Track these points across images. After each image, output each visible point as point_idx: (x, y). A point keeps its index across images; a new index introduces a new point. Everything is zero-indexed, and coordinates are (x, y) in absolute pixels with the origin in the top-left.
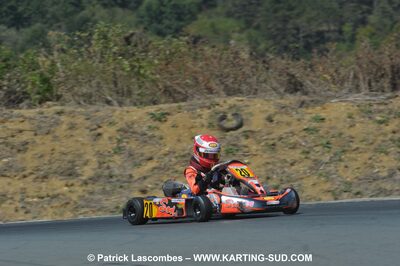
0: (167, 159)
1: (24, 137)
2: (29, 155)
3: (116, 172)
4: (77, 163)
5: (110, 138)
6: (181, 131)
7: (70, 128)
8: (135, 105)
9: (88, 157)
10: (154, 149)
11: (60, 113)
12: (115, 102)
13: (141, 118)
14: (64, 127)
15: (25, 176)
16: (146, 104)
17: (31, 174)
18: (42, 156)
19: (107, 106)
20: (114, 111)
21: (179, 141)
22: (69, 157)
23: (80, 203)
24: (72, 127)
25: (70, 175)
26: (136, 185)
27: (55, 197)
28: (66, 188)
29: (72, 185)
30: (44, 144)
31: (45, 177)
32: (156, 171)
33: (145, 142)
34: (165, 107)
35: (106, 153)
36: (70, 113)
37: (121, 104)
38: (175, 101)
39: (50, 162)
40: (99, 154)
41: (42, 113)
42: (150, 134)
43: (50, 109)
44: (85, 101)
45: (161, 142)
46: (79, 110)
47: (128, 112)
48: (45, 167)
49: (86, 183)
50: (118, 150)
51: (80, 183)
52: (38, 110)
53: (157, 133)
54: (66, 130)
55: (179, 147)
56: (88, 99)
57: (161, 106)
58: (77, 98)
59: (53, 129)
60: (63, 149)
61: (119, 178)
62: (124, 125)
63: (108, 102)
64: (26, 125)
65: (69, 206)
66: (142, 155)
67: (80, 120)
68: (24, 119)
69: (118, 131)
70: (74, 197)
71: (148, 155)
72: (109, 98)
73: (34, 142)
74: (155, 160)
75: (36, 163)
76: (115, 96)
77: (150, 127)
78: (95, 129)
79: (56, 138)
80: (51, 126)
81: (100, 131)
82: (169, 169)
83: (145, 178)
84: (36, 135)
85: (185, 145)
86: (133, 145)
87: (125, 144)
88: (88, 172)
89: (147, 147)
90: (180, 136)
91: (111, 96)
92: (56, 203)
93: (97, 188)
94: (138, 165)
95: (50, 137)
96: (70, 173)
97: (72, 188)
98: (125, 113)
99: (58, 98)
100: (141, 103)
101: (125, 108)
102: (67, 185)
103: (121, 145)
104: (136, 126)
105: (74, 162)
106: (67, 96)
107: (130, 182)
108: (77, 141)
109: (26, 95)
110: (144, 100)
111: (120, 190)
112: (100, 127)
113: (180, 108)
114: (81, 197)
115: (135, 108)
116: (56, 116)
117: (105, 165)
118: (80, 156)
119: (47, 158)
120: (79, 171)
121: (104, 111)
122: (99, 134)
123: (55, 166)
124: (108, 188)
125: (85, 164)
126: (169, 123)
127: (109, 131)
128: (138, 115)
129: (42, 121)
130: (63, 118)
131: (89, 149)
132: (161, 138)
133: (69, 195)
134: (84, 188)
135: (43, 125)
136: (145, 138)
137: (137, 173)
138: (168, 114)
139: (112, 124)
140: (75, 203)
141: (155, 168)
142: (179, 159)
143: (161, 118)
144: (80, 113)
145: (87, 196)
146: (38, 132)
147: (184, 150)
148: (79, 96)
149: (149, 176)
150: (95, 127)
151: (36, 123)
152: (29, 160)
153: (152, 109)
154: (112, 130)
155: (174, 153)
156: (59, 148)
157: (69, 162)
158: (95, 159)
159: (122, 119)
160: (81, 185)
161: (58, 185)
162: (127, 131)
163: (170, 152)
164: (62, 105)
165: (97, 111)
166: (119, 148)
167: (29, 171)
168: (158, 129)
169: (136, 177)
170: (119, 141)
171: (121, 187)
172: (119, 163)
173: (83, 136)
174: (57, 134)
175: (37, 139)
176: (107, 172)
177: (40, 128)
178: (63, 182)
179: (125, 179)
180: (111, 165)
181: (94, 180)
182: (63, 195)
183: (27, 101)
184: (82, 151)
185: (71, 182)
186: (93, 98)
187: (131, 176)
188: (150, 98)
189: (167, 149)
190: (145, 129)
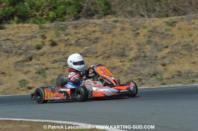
0: (176, 47)
1: (97, 35)
2: (99, 45)
3: (148, 54)
4: (126, 49)
5: (144, 36)
6: (184, 32)
7: (122, 30)
8: (157, 17)
9: (132, 46)
10: (168, 42)
11: (116, 22)
12: (146, 16)
13: (161, 24)
14: (118, 29)
15: (97, 57)
16: (163, 17)
17: (101, 55)
18: (106, 46)
19: (142, 18)
20: (146, 20)
21: (183, 37)
22: (122, 46)
23: (129, 71)
24: (123, 29)
25: (122, 56)
26: (159, 61)
27: (114, 68)
28: (120, 63)
29: (124, 61)
30: (107, 39)
31: (108, 57)
32: (170, 54)
33: (164, 37)
34: (174, 18)
35: (142, 44)
36: (122, 21)
37: (149, 16)
38: (179, 15)
39: (111, 49)
40: (138, 44)
41: (106, 22)
42: (166, 33)
43: (110, 19)
44: (129, 15)
45: (173, 37)
46: (126, 20)
47: (153, 21)
48: (109, 51)
49: (131, 60)
50: (149, 42)
51: (128, 60)
52: (103, 20)
53: (170, 33)
54: (120, 31)
55: (182, 40)
56: (131, 14)
57: (172, 18)
58: (125, 13)
59: (112, 30)
60: (118, 41)
61: (150, 57)
62: (152, 29)
63: (142, 16)
64: (97, 28)
65: (122, 73)
66: (162, 45)
67: (127, 25)
68: (96, 25)
69: (149, 31)
70: (125, 68)
71: (165, 45)
72: (143, 13)
73: (102, 38)
74: (170, 47)
75: (103, 49)
76: (146, 12)
77: (166, 29)
78: (135, 31)
79: (114, 36)
80: (111, 29)
81: (138, 31)
82: (177, 53)
83: (164, 58)
84: (103, 34)
85: (186, 39)
86: (156, 39)
87: (152, 39)
88: (132, 54)
89: (165, 41)
90: (183, 34)
91: (144, 12)
92: (115, 71)
93: (138, 63)
94: (160, 50)
95: (111, 35)
96: (123, 55)
97: (124, 63)
98: (152, 22)
99: (114, 13)
100: (160, 16)
101: (152, 19)
102: (121, 62)
103: (150, 39)
104: (158, 29)
105: (124, 48)
106: (120, 13)
107: (156, 60)
108: (126, 37)
109: (97, 12)
111: (150, 64)
112: (138, 29)
113: (182, 19)
114: (129, 68)
115: (157, 19)
116: (114, 23)
117: (142, 50)
118: (127, 45)
119: (109, 47)
120: (127, 54)
121: (140, 20)
122: (138, 33)
123: (114, 51)
124: (144, 63)
125: (131, 50)
126: (176, 27)
127: (143, 32)
128: (159, 23)
129: (106, 26)
130: (117, 24)
131: (132, 41)
132: (173, 36)
133: (122, 67)
134: (130, 63)
135: (106, 28)
136: (163, 36)
137: (160, 55)
138: (176, 22)
139: (145, 27)
140: (126, 71)
141: (169, 52)
142: (183, 47)
143: (172, 24)
144: (127, 22)
145: (132, 67)
146: (104, 32)
147: (185, 42)
149: (166, 57)
150: (135, 29)
151: (103, 27)
152: (99, 47)
153: (167, 19)
154: (145, 31)
155: (180, 43)
156: (116, 41)
157: (122, 49)
158: (136, 47)
159: (150, 25)
160: (129, 62)
161: (116, 61)
162: (154, 31)
163: (177, 43)
164: (117, 17)
165: (136, 21)
166: (149, 41)
167: (100, 54)
168: (170, 30)
169: (159, 57)
170: (149, 37)
171: (151, 63)
172: (149, 49)
173: (129, 34)
174: (115, 33)
175: (104, 36)
176: (143, 54)
177: (105, 30)
178: (119, 60)
179: (153, 58)
180: (145, 50)
181: (136, 58)
182: (119, 67)
183: (97, 15)
184: (128, 43)
185: (123, 60)
186: (134, 13)
187: (156, 57)
188: (165, 13)
189: (176, 42)
190: (163, 30)
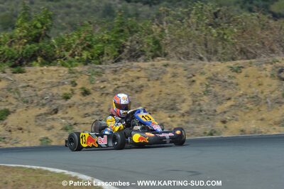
0: (241, 99)
1: (141, 82)
2: (144, 94)
3: (205, 108)
4: (177, 101)
5: (201, 84)
6: (251, 80)
7: (173, 76)
8: (220, 60)
9: (185, 97)
10: (231, 92)
11: (166, 66)
12: (205, 58)
13: (223, 70)
14: (169, 75)
16: (228, 60)
18: (152, 96)
19: (200, 62)
20: (204, 64)
21: (250, 86)
22: (172, 97)
24: (174, 75)
25: (172, 109)
26: (219, 117)
28: (169, 119)
29: (173, 116)
30: (154, 87)
31: (155, 110)
32: (233, 107)
33: (226, 87)
34: (240, 62)
35: (198, 94)
36: (174, 65)
37: (209, 60)
38: (248, 59)
39: (158, 100)
40: (193, 95)
41: (153, 65)
42: (230, 81)
43: (160, 62)
44: (184, 58)
45: (237, 87)
46: (180, 63)
47: (214, 65)
48: (156, 103)
49: (183, 115)
50: (207, 93)
51: (179, 115)
52: (150, 63)
53: (234, 81)
54: (170, 78)
55: (249, 91)
56: (187, 55)
57: (238, 62)
58: (178, 55)
59: (161, 77)
60: (167, 91)
61: (207, 112)
62: (211, 75)
63: (201, 59)
64: (142, 74)
66: (223, 96)
67: (180, 70)
68: (141, 69)
69: (207, 78)
70: (175, 125)
71: (227, 96)
72: (202, 56)
73: (147, 86)
74: (233, 100)
75: (148, 100)
76: (206, 54)
77: (229, 76)
78: (191, 77)
79: (163, 83)
80: (160, 74)
81: (194, 78)
82: (242, 107)
83: (225, 112)
84: (149, 80)
85: (254, 89)
86: (217, 89)
87: (211, 88)
88: (185, 107)
89: (227, 91)
90: (251, 83)
91: (203, 54)
93: (191, 118)
94: (220, 103)
95: (159, 82)
96: (172, 108)
97: (173, 119)
98: (212, 66)
99: (166, 55)
100: (224, 60)
101: (213, 63)
102: (170, 117)
103: (208, 89)
104: (219, 75)
105: (175, 100)
106: (172, 54)
107: (214, 115)
108: (178, 85)
109: (143, 53)
110: (226, 57)
111: (207, 120)
112: (194, 76)
113: (251, 63)
114: (180, 125)
115: (219, 63)
116: (163, 68)
117: (197, 103)
118: (179, 96)
119: (156, 97)
120: (179, 107)
121: (197, 64)
122: (194, 81)
123: (162, 103)
124: (199, 119)
125: (183, 102)
126: (243, 74)
127: (200, 79)
128: (221, 68)
129: (154, 71)
130: (168, 69)
131: (186, 91)
132: (237, 85)
133: (171, 123)
134: (182, 119)
135: (154, 73)
136: (226, 84)
137: (219, 109)
138: (242, 67)
139: (202, 74)
141: (232, 105)
142: (250, 99)
143: (238, 70)
144: (180, 66)
145: (184, 124)
146: (151, 79)
147: (253, 93)
148: (180, 54)
149: (228, 111)
150: (191, 75)
151: (149, 72)
152: (143, 98)
153: (231, 64)
154: (203, 78)
155: (246, 95)
156: (165, 90)
157: (172, 100)
158: (190, 99)
159: (210, 70)
160: (180, 117)
161: (164, 116)
162: (213, 79)
163: (243, 94)
164: (168, 60)
165: (193, 64)
166: (207, 91)
168: (234, 77)
169: (219, 111)
170: (207, 86)
171: (208, 118)
172: (207, 101)
173: (182, 82)
174: (164, 80)
175: (150, 84)
176: (198, 108)
177: (152, 75)
178: (167, 114)
179: (211, 113)
180: (202, 103)
181: (188, 113)
182: (167, 123)
183: (143, 57)
184: (181, 93)
185: (173, 114)
186: (190, 55)
187: (215, 111)
188: (230, 56)
189: (241, 92)
190: (226, 78)
